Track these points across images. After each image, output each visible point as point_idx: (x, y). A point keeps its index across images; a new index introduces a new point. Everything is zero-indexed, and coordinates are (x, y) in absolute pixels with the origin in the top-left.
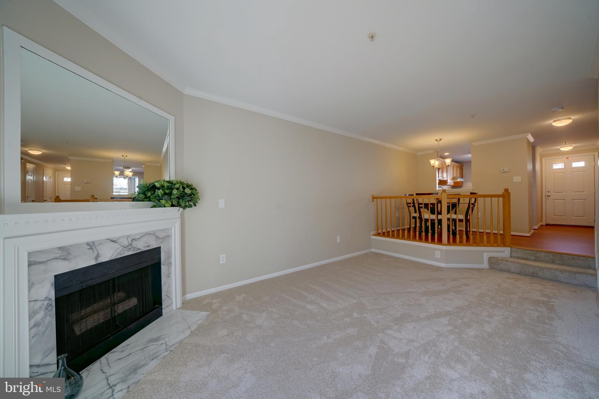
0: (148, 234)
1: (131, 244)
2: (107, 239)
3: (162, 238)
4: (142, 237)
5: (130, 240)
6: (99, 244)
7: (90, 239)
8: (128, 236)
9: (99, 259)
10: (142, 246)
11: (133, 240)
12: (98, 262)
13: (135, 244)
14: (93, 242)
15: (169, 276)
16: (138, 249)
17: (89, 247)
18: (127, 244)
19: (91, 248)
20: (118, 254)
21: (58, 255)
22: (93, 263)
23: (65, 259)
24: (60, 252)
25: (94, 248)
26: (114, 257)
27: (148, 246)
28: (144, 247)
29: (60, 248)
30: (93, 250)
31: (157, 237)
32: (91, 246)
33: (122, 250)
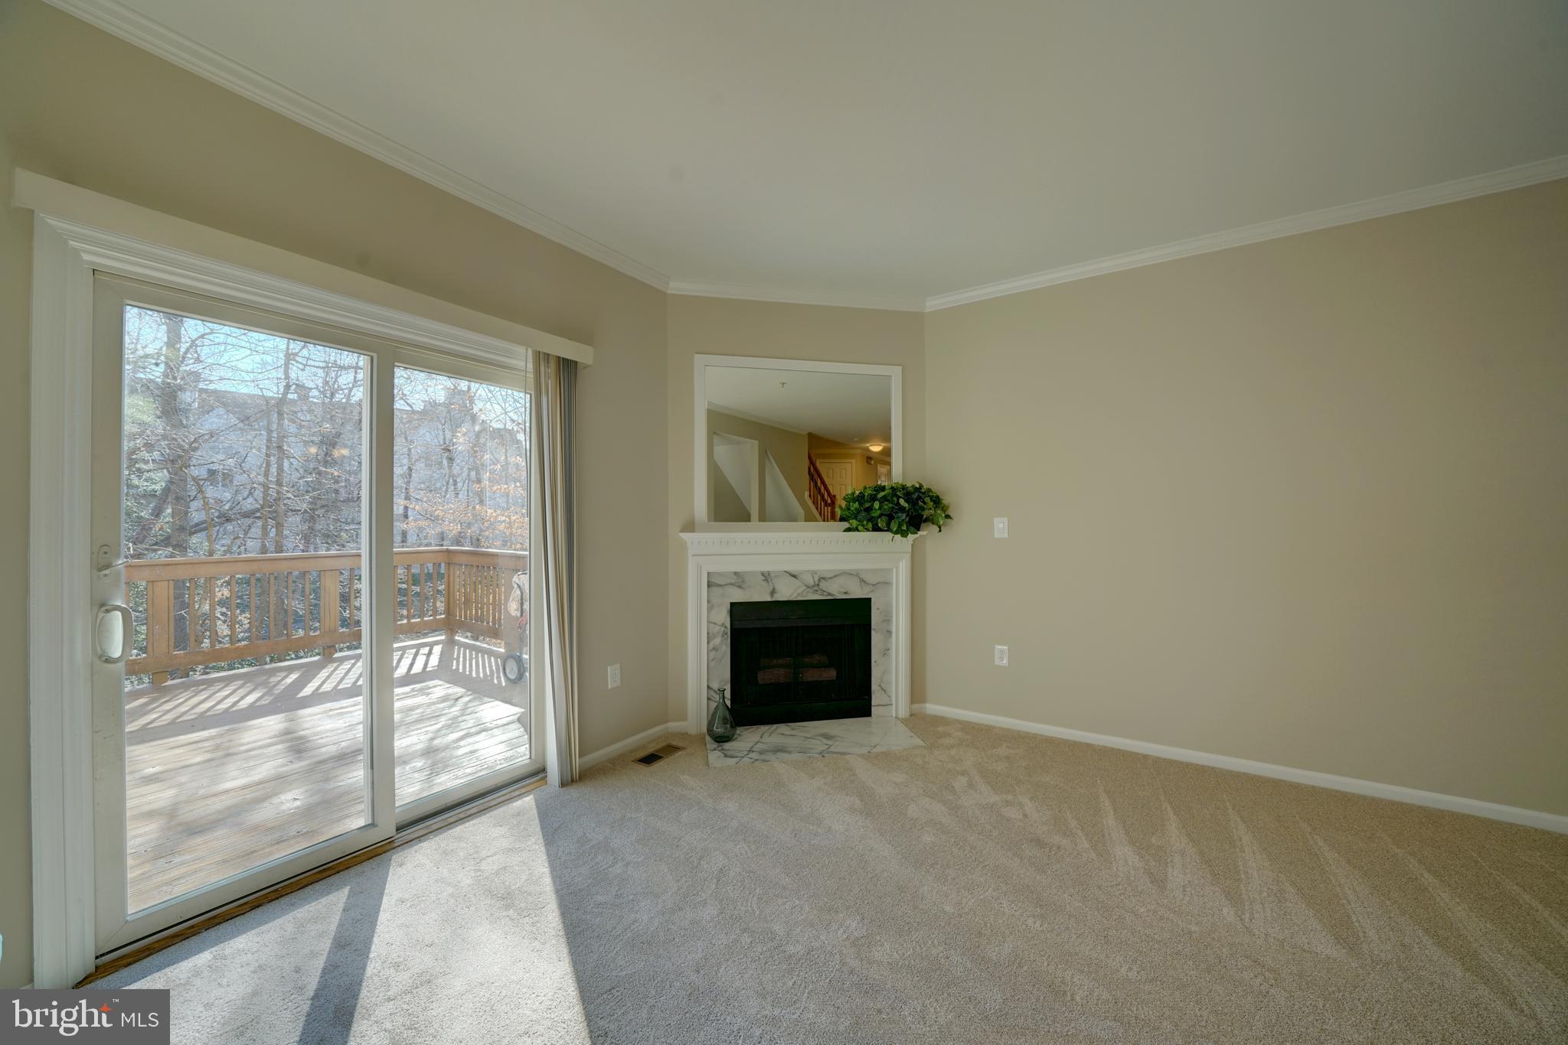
0: (846, 573)
1: (818, 585)
2: (786, 572)
3: (873, 585)
4: (835, 576)
5: (817, 578)
6: (776, 576)
7: (766, 568)
8: (814, 573)
9: (775, 595)
10: (837, 590)
11: (821, 579)
12: (774, 599)
13: (824, 585)
14: (769, 572)
15: (886, 652)
16: (830, 594)
17: (763, 578)
18: (813, 584)
19: (766, 580)
20: (799, 595)
21: (733, 581)
22: (768, 599)
23: (740, 587)
24: (735, 577)
25: (769, 580)
26: (793, 598)
27: (846, 593)
28: (840, 593)
29: (736, 573)
30: (768, 582)
31: (863, 581)
32: (767, 577)
33: (804, 590)
